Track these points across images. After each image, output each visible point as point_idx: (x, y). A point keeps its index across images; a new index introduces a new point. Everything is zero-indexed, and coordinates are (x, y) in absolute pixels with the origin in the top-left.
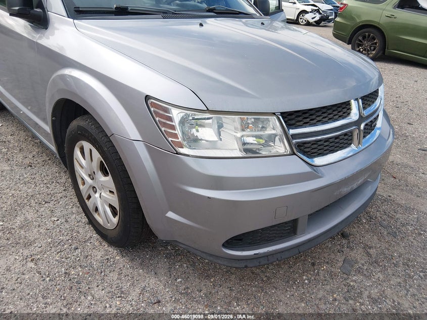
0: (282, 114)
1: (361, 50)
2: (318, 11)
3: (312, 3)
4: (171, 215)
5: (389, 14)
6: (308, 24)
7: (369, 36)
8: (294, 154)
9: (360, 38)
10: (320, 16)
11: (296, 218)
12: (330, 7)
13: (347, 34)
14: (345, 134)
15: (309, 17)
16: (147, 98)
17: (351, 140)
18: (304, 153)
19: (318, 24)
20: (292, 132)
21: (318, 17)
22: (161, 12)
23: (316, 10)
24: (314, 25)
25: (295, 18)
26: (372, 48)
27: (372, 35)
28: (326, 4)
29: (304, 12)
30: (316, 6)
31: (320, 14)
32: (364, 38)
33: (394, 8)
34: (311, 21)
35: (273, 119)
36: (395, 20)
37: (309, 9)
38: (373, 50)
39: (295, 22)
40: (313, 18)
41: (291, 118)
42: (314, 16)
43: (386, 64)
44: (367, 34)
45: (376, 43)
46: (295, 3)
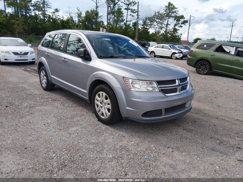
0: (157, 81)
1: (200, 70)
2: (182, 53)
3: (179, 49)
4: (128, 108)
5: (212, 54)
6: (177, 59)
7: (203, 64)
8: (160, 92)
9: (200, 65)
10: (183, 55)
11: (161, 109)
12: (188, 51)
13: (193, 63)
14: (175, 88)
15: (177, 55)
16: (123, 77)
17: (177, 90)
18: (163, 92)
19: (182, 58)
20: (159, 86)
21: (181, 55)
22: (122, 57)
23: (180, 52)
24: (180, 59)
25: (170, 56)
26: (205, 69)
27: (205, 63)
28: (186, 49)
29: (175, 53)
30: (181, 51)
31: (182, 54)
32: (201, 65)
33: (214, 51)
34: (178, 57)
35: (154, 82)
36: (215, 57)
37: (177, 51)
38: (206, 70)
39: (171, 58)
40: (179, 56)
41: (159, 83)
42: (180, 55)
43: (212, 76)
44: (202, 63)
45: (207, 67)
46: (170, 49)
